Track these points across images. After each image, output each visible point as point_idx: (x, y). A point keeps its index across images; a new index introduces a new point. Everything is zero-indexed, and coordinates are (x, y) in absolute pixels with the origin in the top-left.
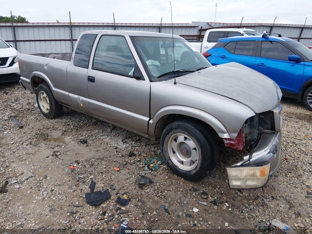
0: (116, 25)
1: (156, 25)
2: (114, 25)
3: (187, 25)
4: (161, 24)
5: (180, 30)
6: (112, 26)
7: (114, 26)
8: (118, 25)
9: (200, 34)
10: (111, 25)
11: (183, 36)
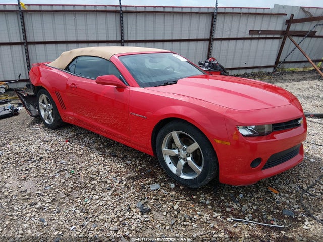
0: (123, 9)
1: (206, 10)
2: (118, 9)
3: (266, 11)
4: (217, 8)
5: (251, 20)
6: (115, 11)
7: (119, 12)
8: (128, 9)
9: (288, 27)
10: (113, 8)
11: (257, 32)
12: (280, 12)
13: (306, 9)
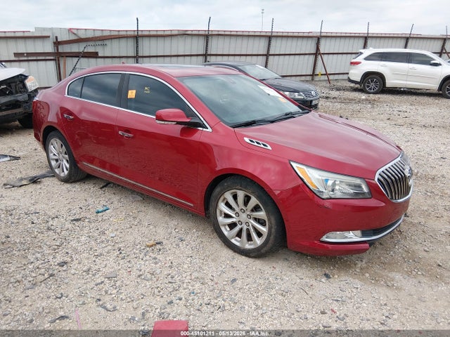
3: (26, 34)
9: (58, 50)
11: (22, 54)
12: (44, 35)
13: (73, 31)
